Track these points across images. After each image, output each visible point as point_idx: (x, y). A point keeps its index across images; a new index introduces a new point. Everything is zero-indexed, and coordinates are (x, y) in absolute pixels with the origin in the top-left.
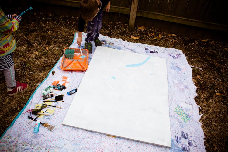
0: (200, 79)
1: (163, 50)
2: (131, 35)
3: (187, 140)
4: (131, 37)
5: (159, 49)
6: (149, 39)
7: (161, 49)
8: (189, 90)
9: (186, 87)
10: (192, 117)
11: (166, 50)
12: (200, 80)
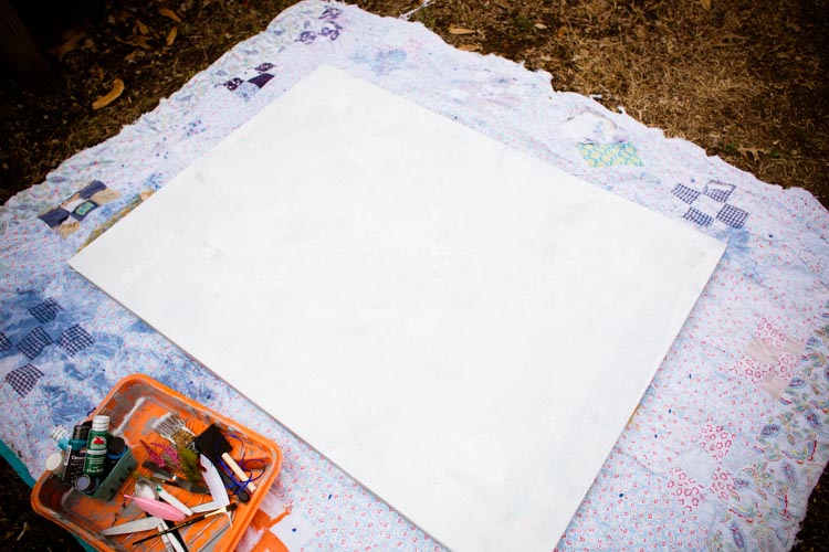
0: (468, 31)
1: (269, 41)
2: (79, 102)
3: (702, 195)
4: (96, 105)
5: (258, 49)
6: (157, 58)
7: (260, 43)
8: (517, 83)
9: (502, 81)
10: (632, 137)
11: (279, 33)
12: (471, 35)
